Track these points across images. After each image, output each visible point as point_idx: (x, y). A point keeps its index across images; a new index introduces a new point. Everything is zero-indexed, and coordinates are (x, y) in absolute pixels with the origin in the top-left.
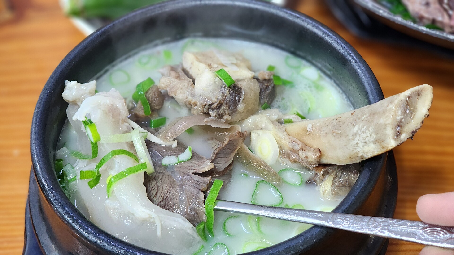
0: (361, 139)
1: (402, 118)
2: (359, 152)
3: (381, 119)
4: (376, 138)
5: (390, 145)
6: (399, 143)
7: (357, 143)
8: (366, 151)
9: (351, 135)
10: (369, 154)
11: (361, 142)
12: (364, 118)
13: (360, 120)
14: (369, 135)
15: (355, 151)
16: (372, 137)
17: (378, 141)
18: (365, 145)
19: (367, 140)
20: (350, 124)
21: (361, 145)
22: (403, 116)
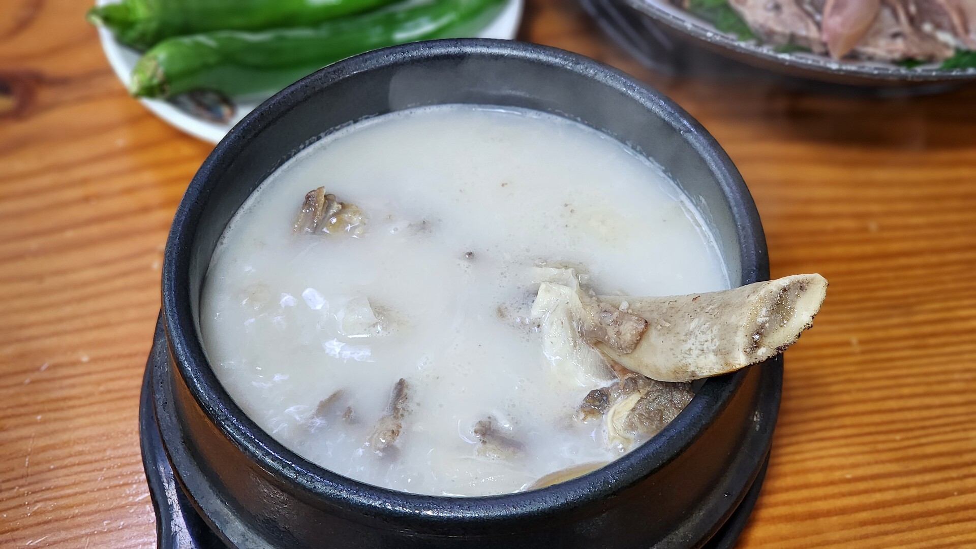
0: (698, 343)
1: (766, 322)
2: (690, 364)
3: (734, 316)
4: (719, 345)
5: (737, 362)
6: (753, 361)
7: (690, 349)
8: (700, 365)
9: (684, 334)
10: (704, 371)
11: (696, 348)
12: (709, 310)
13: (702, 312)
14: (709, 339)
15: (684, 362)
16: (713, 344)
17: (723, 352)
18: (701, 355)
19: (705, 347)
20: (687, 314)
21: (695, 353)
22: (767, 319)
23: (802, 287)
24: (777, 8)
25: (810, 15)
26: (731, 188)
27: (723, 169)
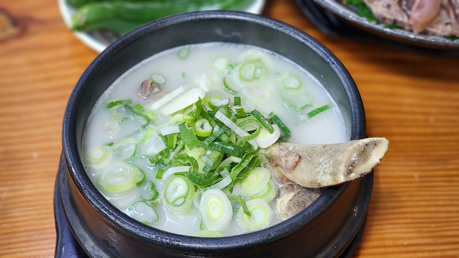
0: (322, 169)
1: (356, 160)
2: (318, 179)
3: (340, 156)
4: (332, 170)
5: (340, 180)
6: (348, 179)
7: (319, 172)
8: (323, 180)
9: (317, 164)
10: (325, 183)
11: (322, 171)
12: (330, 153)
13: (326, 153)
14: (328, 167)
15: (316, 178)
16: (330, 170)
17: (334, 174)
18: (323, 175)
19: (326, 171)
20: (319, 154)
21: (321, 173)
22: (357, 159)
23: (376, 144)
24: (389, 6)
25: (404, 11)
26: (351, 93)
27: (348, 83)
